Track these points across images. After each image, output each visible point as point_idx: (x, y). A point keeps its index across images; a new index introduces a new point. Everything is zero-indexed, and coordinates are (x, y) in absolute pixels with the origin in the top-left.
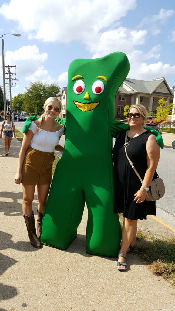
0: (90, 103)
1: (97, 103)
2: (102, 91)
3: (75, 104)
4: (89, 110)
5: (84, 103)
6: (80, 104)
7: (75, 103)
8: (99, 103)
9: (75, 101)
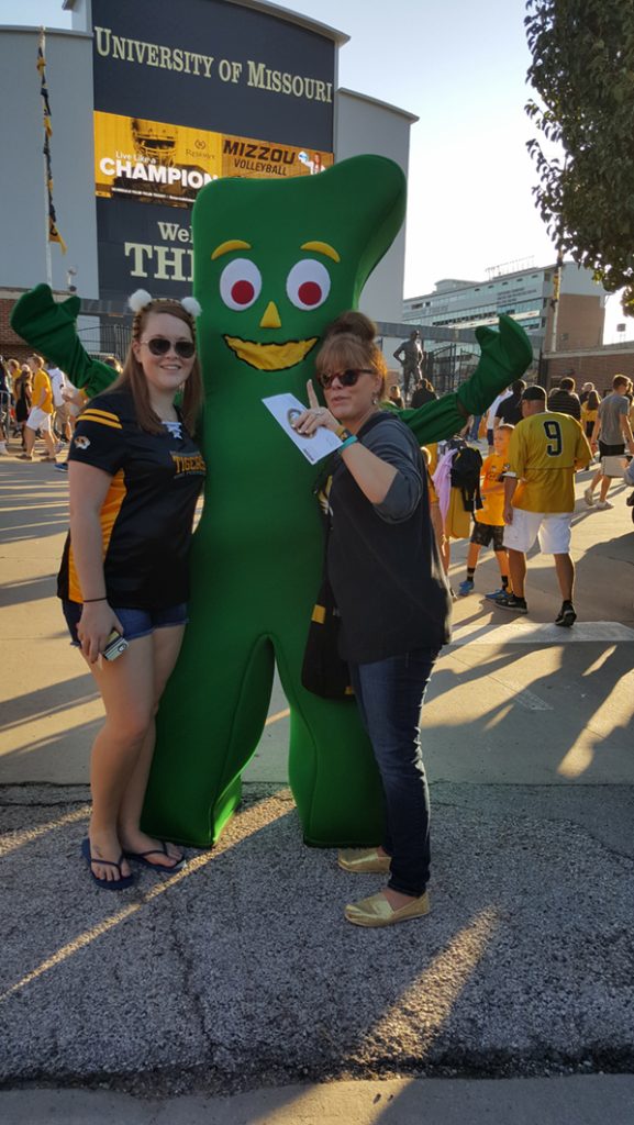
0: (285, 343)
1: (307, 340)
2: (323, 299)
3: (230, 347)
4: (282, 367)
5: (263, 344)
6: (249, 347)
7: (230, 344)
8: (314, 340)
9: (232, 337)
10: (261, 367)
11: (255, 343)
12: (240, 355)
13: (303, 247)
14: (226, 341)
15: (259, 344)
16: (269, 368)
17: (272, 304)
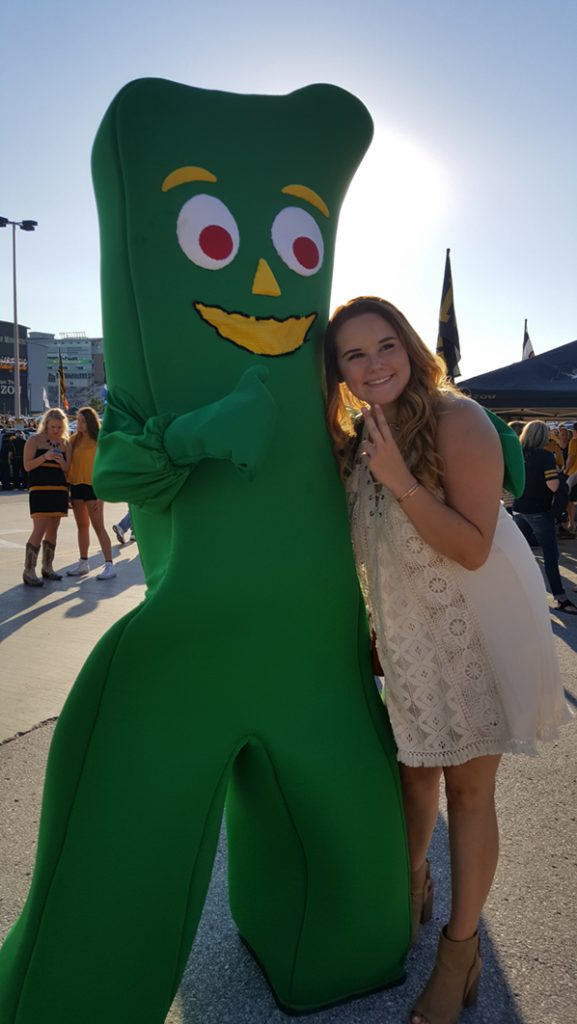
2: (321, 262)
10: (257, 351)
11: (247, 316)
12: (224, 332)
13: (285, 190)
14: (199, 312)
15: (252, 319)
16: (268, 352)
17: (263, 263)
